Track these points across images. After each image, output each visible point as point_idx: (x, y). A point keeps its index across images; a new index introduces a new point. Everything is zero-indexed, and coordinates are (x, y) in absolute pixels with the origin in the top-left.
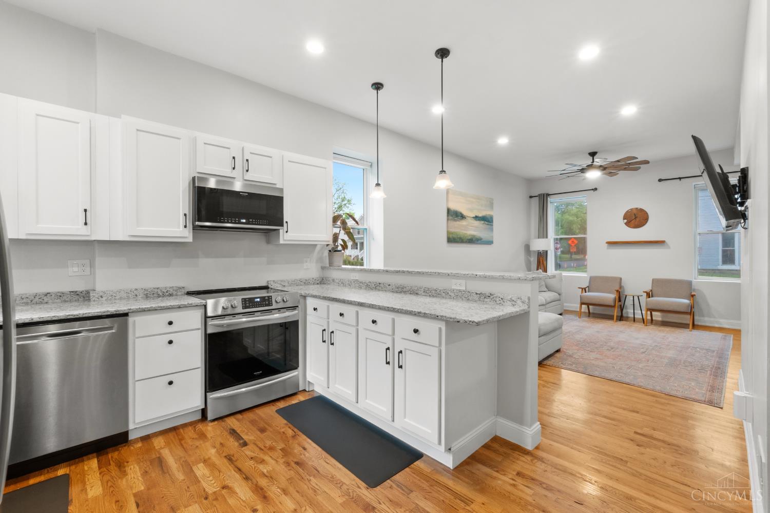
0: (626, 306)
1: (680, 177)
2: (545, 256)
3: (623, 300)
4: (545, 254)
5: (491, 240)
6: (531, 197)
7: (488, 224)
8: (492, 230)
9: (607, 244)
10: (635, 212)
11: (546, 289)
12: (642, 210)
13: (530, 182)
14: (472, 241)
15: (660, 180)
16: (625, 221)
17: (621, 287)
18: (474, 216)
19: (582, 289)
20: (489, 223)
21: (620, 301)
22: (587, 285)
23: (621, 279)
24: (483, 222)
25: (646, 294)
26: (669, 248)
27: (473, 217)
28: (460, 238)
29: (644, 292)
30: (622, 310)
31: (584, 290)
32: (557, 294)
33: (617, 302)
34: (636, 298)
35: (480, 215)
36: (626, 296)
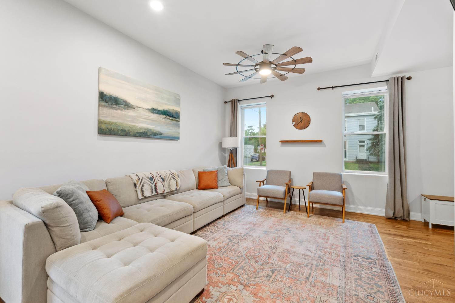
0: (294, 195)
1: (333, 86)
2: (235, 153)
3: (291, 191)
4: (235, 150)
5: (177, 136)
6: (226, 102)
7: (172, 120)
8: (178, 126)
9: (280, 143)
10: (301, 115)
11: (229, 184)
12: (306, 115)
13: (225, 89)
14: (144, 135)
15: (319, 89)
16: (294, 123)
17: (290, 180)
18: (150, 108)
19: (260, 182)
20: (174, 119)
21: (289, 192)
22: (266, 178)
23: (290, 172)
24: (164, 116)
25: (308, 187)
26: (325, 146)
27: (148, 109)
28: (123, 130)
29: (307, 185)
30: (291, 199)
31: (262, 182)
32: (239, 188)
33: (286, 194)
34: (301, 191)
35: (160, 108)
36: (294, 189)
